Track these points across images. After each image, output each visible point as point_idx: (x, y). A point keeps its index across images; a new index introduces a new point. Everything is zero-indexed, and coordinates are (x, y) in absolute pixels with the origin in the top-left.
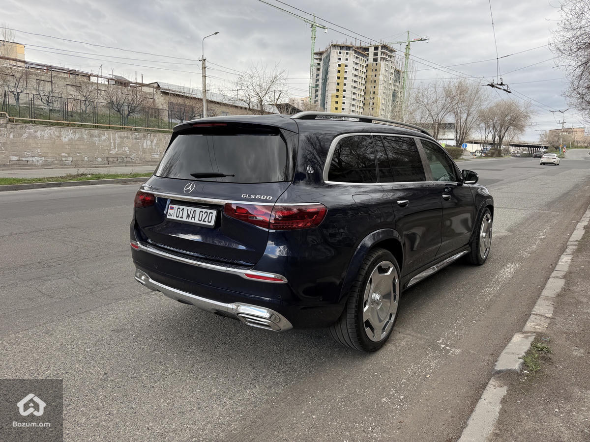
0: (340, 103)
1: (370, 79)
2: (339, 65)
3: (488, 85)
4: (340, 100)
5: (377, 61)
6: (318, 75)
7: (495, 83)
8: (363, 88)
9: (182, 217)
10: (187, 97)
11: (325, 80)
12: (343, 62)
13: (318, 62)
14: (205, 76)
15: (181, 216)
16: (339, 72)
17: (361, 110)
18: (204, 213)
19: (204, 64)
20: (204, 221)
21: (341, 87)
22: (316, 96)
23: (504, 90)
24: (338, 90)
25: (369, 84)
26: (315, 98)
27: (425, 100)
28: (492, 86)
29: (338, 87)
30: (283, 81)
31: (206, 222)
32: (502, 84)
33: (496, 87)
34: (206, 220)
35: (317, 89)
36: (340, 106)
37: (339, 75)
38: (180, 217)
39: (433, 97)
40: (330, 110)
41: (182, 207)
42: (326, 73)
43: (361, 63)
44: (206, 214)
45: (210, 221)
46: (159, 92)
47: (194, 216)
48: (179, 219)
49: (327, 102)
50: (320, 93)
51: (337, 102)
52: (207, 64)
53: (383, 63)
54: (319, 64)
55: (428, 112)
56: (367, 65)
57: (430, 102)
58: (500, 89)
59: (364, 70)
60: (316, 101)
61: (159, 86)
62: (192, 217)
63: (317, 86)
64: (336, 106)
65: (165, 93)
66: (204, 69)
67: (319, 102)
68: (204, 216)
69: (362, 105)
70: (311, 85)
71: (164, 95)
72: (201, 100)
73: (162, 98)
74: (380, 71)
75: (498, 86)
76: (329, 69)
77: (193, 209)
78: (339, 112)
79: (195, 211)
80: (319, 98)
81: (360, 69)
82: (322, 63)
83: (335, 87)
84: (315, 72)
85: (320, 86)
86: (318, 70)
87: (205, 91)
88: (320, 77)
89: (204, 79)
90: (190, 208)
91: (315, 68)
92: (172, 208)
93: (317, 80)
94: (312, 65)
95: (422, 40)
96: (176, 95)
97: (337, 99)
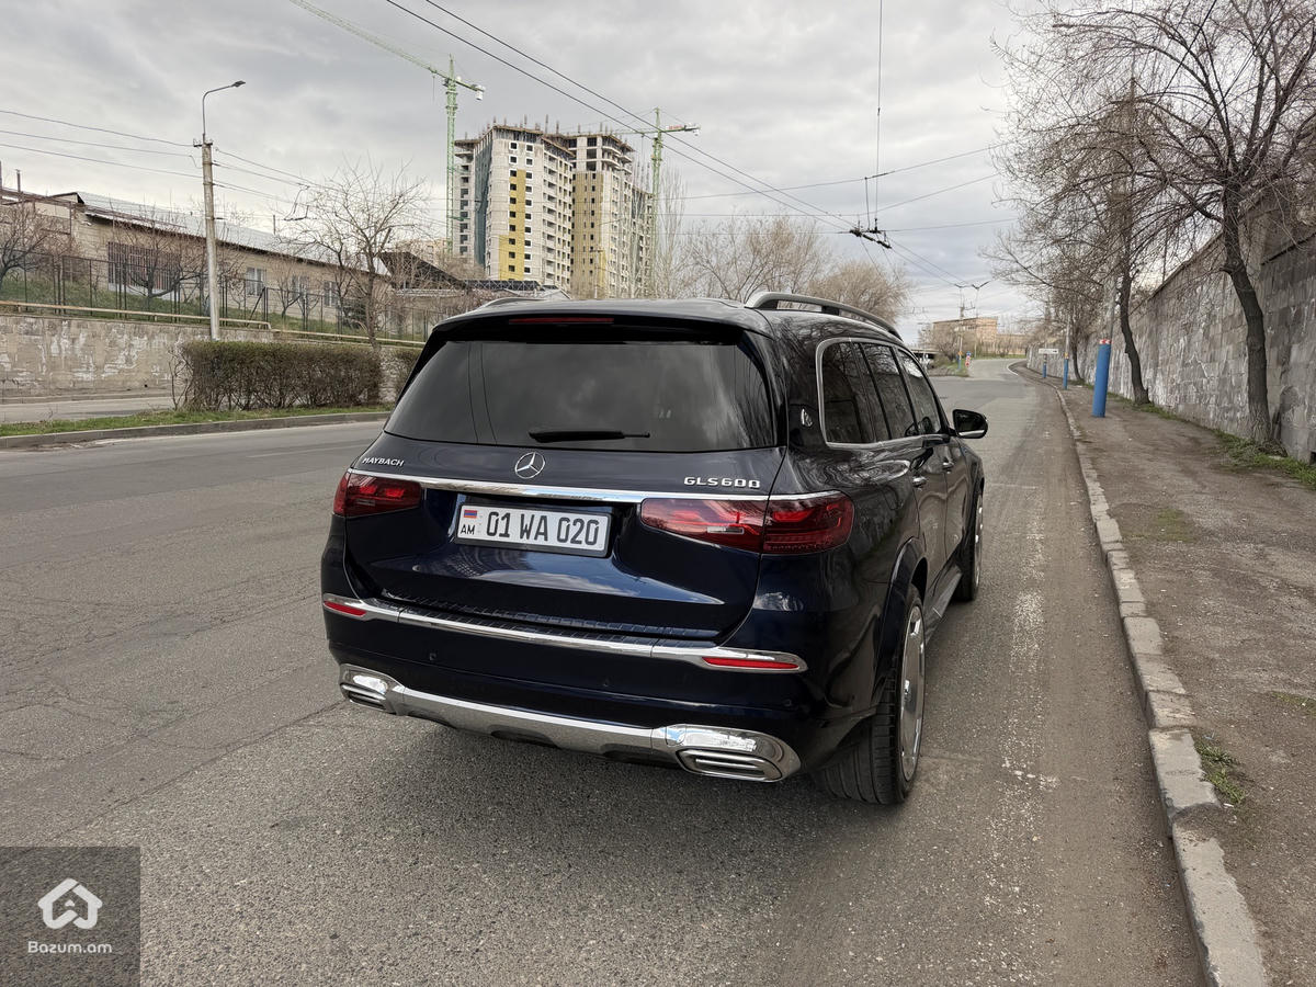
0: (520, 257)
1: (582, 207)
2: (514, 174)
3: (851, 232)
4: (519, 248)
5: (594, 170)
6: (465, 192)
8: (568, 225)
9: (506, 535)
10: (163, 233)
11: (483, 202)
12: (520, 166)
13: (463, 162)
14: (212, 184)
15: (501, 530)
16: (513, 187)
17: (567, 275)
18: (571, 523)
19: (206, 154)
20: (573, 541)
21: (519, 221)
22: (464, 238)
23: (879, 242)
24: (513, 228)
25: (581, 219)
26: (462, 242)
27: (714, 261)
28: (857, 233)
29: (514, 221)
31: (580, 542)
32: (876, 231)
33: (865, 236)
34: (582, 537)
35: (465, 221)
36: (519, 262)
37: (514, 194)
38: (501, 535)
39: (729, 252)
40: (497, 270)
41: (502, 511)
42: (484, 188)
43: (560, 170)
44: (579, 524)
45: (591, 539)
46: (82, 218)
47: (542, 530)
48: (496, 538)
49: (489, 253)
50: (471, 232)
51: (512, 255)
52: (215, 156)
53: (608, 175)
54: (466, 168)
55: (719, 284)
56: (574, 176)
57: (723, 262)
58: (871, 240)
59: (569, 187)
60: (464, 250)
61: (81, 202)
62: (538, 533)
63: (464, 215)
64: (512, 262)
65: (98, 220)
66: (207, 167)
67: (472, 252)
68: (574, 530)
69: (567, 263)
70: (450, 214)
71: (96, 226)
73: (90, 232)
74: (602, 191)
75: (868, 235)
76: (490, 180)
77: (538, 514)
78: (519, 276)
79: (544, 518)
80: (471, 243)
81: (560, 183)
82: (473, 165)
83: (506, 220)
84: (459, 185)
85: (472, 216)
86: (466, 180)
87: (211, 219)
88: (471, 196)
89: (208, 191)
90: (528, 513)
91: (458, 176)
92: (473, 514)
93: (464, 203)
94: (451, 170)
95: (685, 129)
96: (134, 225)
97: (512, 248)
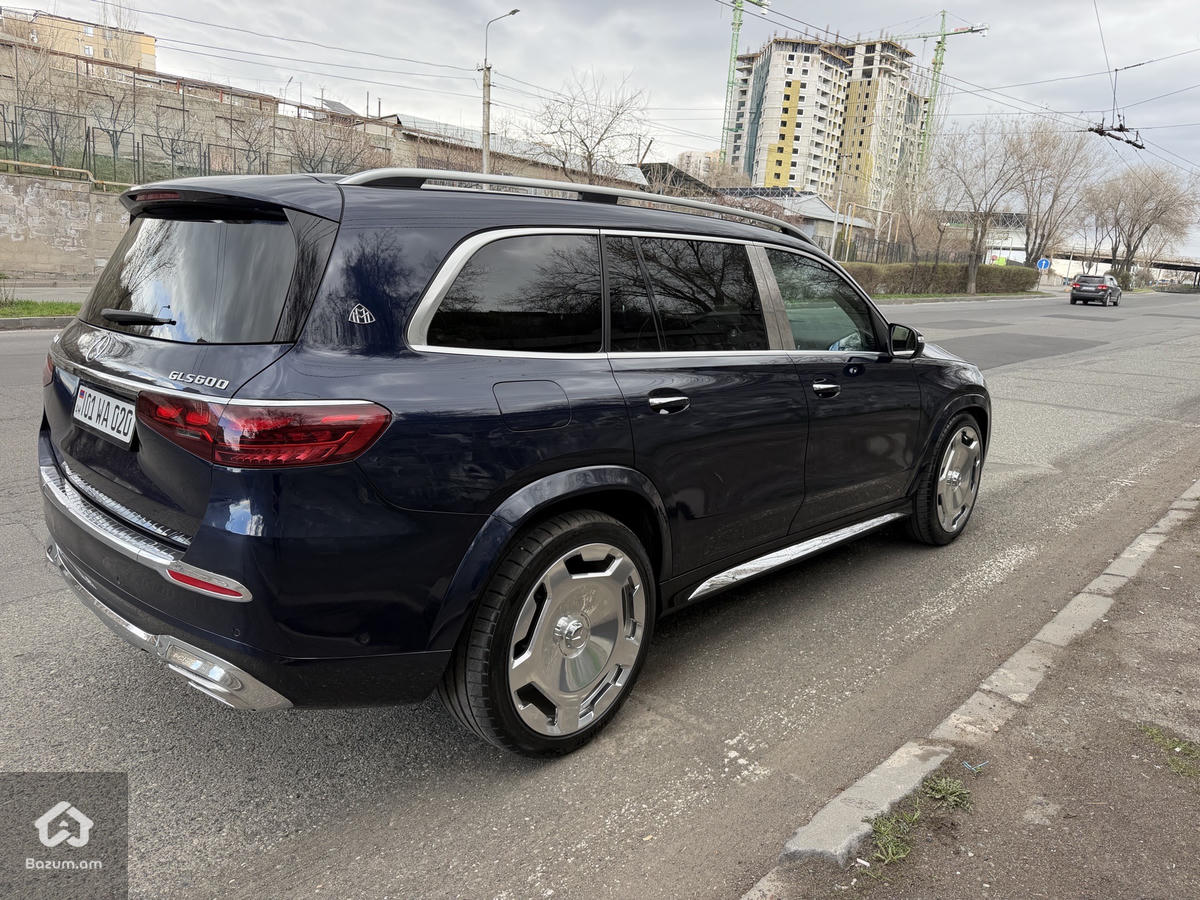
0: (786, 165)
1: (853, 112)
2: (789, 84)
3: (1091, 130)
4: (785, 157)
5: (870, 76)
6: (742, 104)
7: (1107, 125)
8: (837, 133)
10: (454, 147)
11: (757, 114)
12: (796, 77)
13: (743, 75)
14: (489, 103)
16: (787, 97)
17: (831, 181)
19: (486, 77)
21: (788, 131)
22: (737, 148)
23: (1129, 142)
24: (782, 137)
25: (851, 126)
26: (734, 152)
27: (960, 163)
28: (1101, 132)
29: (784, 130)
30: (638, 114)
32: (1121, 129)
33: (1109, 135)
35: (740, 132)
36: (785, 170)
37: (787, 104)
39: (977, 156)
40: (763, 178)
42: (760, 100)
43: (835, 79)
46: (400, 136)
49: (757, 162)
50: (744, 142)
51: (779, 163)
52: (493, 78)
53: (884, 80)
54: (745, 81)
55: (963, 188)
56: (849, 84)
57: (970, 165)
58: (1118, 139)
59: (842, 96)
60: (735, 159)
61: (399, 122)
63: (739, 126)
64: (778, 170)
65: (411, 137)
66: (487, 88)
67: (742, 162)
69: (833, 169)
70: (726, 126)
71: (409, 142)
72: (479, 152)
73: (406, 148)
74: (875, 97)
75: (1113, 133)
76: (766, 91)
78: (783, 183)
80: (742, 153)
81: (833, 92)
82: (751, 79)
83: (777, 130)
84: (737, 97)
85: (746, 127)
86: (744, 92)
87: (487, 134)
88: (747, 109)
89: (486, 110)
91: (737, 90)
93: (741, 115)
94: (731, 83)
95: (972, 31)
96: (431, 141)
97: (779, 156)
